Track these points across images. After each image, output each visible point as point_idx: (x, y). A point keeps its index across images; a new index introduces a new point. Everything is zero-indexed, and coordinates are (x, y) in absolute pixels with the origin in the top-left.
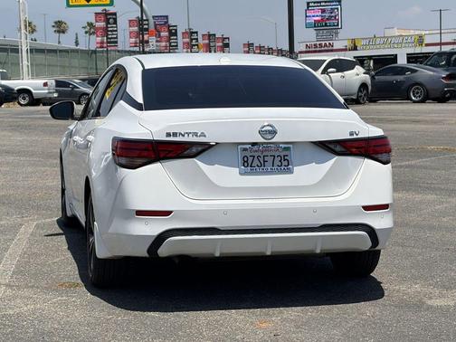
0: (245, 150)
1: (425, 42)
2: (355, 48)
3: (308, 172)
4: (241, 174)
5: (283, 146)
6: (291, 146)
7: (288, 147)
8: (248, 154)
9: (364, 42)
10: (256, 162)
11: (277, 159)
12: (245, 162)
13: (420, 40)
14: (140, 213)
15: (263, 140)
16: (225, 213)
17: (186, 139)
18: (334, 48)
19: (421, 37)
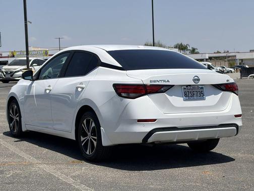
0: (185, 89)
1: (49, 54)
2: (13, 56)
3: (212, 99)
4: (184, 100)
5: (201, 87)
6: (203, 87)
7: (202, 87)
8: (186, 91)
9: (18, 53)
10: (190, 95)
11: (199, 93)
12: (185, 95)
13: (46, 53)
14: (140, 121)
15: (195, 84)
16: (180, 119)
17: (160, 83)
18: (3, 56)
19: (46, 51)
